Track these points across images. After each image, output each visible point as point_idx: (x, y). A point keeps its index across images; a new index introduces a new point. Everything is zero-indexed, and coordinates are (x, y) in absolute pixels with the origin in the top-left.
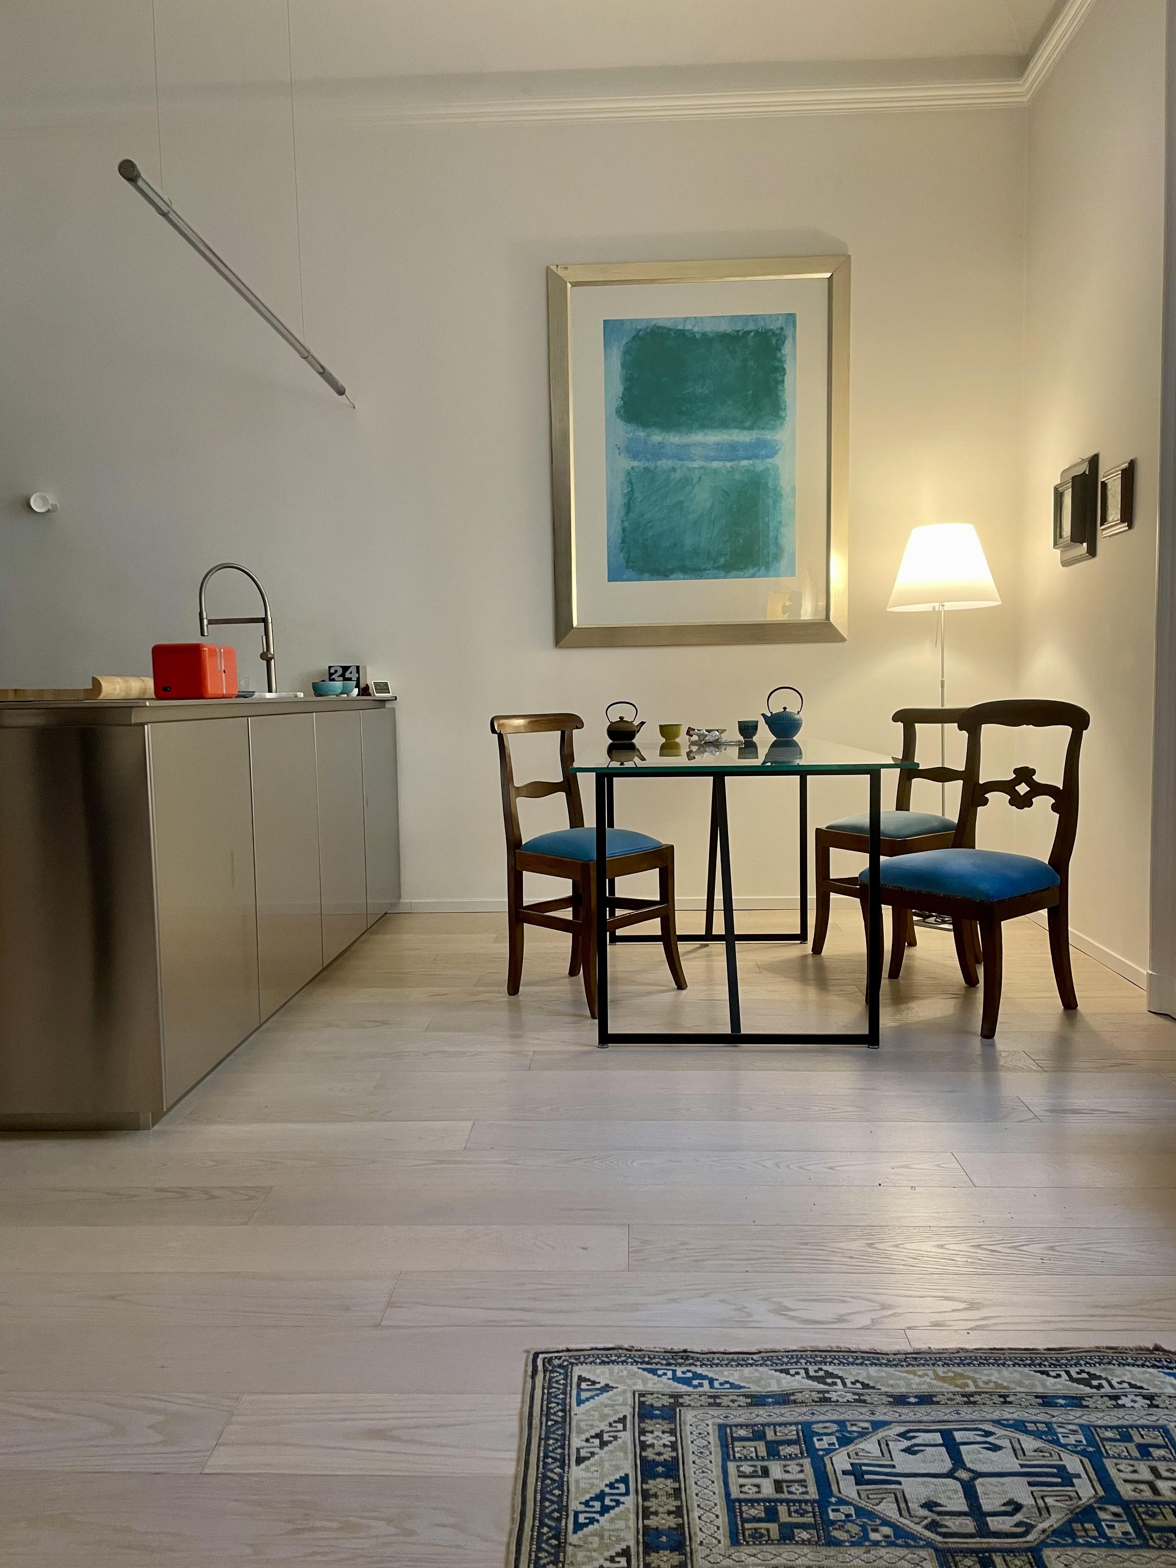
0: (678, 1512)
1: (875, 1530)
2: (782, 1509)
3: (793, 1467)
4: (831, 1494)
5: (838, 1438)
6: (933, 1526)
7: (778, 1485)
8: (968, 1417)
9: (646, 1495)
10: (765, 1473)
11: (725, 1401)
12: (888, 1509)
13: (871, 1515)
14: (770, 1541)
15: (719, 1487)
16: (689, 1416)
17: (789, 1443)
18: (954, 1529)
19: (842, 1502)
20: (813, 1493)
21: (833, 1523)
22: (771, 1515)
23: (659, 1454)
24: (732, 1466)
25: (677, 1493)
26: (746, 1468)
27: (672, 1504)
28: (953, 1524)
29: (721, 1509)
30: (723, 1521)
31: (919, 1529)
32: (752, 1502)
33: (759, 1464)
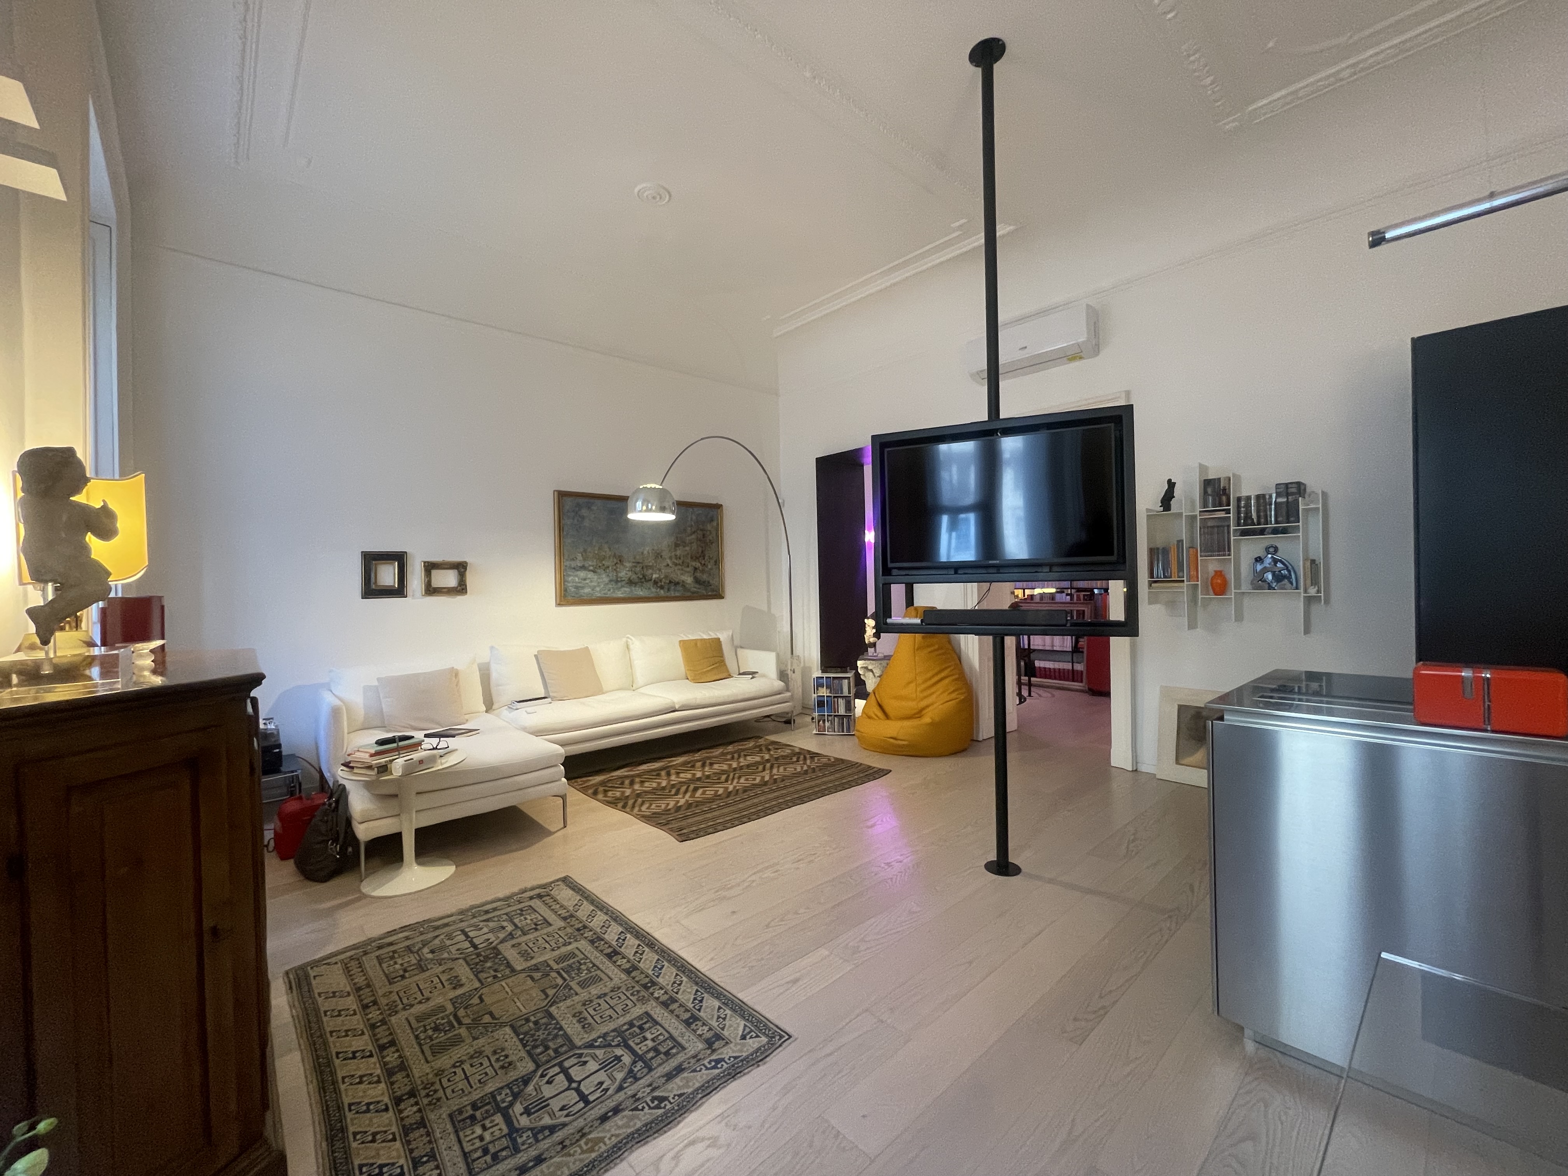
0: (672, 1012)
1: (601, 1042)
2: (638, 1031)
3: (644, 1048)
4: (624, 1046)
5: (633, 1071)
6: (580, 1056)
7: (645, 1039)
8: (580, 1120)
9: (687, 1010)
10: (653, 1040)
11: (693, 1061)
12: (600, 1053)
13: (605, 1047)
14: (635, 1019)
15: (666, 1026)
16: (701, 1046)
17: (652, 1058)
18: (572, 1059)
19: (618, 1045)
20: (631, 1043)
21: (617, 1037)
22: (641, 1028)
23: (696, 1025)
24: (667, 1035)
25: (678, 1016)
26: (661, 1038)
27: (676, 1012)
28: (573, 1061)
29: (659, 1019)
30: (655, 1017)
31: (585, 1051)
32: (650, 1028)
33: (658, 1042)
